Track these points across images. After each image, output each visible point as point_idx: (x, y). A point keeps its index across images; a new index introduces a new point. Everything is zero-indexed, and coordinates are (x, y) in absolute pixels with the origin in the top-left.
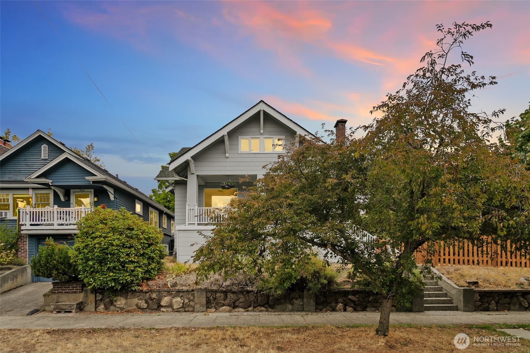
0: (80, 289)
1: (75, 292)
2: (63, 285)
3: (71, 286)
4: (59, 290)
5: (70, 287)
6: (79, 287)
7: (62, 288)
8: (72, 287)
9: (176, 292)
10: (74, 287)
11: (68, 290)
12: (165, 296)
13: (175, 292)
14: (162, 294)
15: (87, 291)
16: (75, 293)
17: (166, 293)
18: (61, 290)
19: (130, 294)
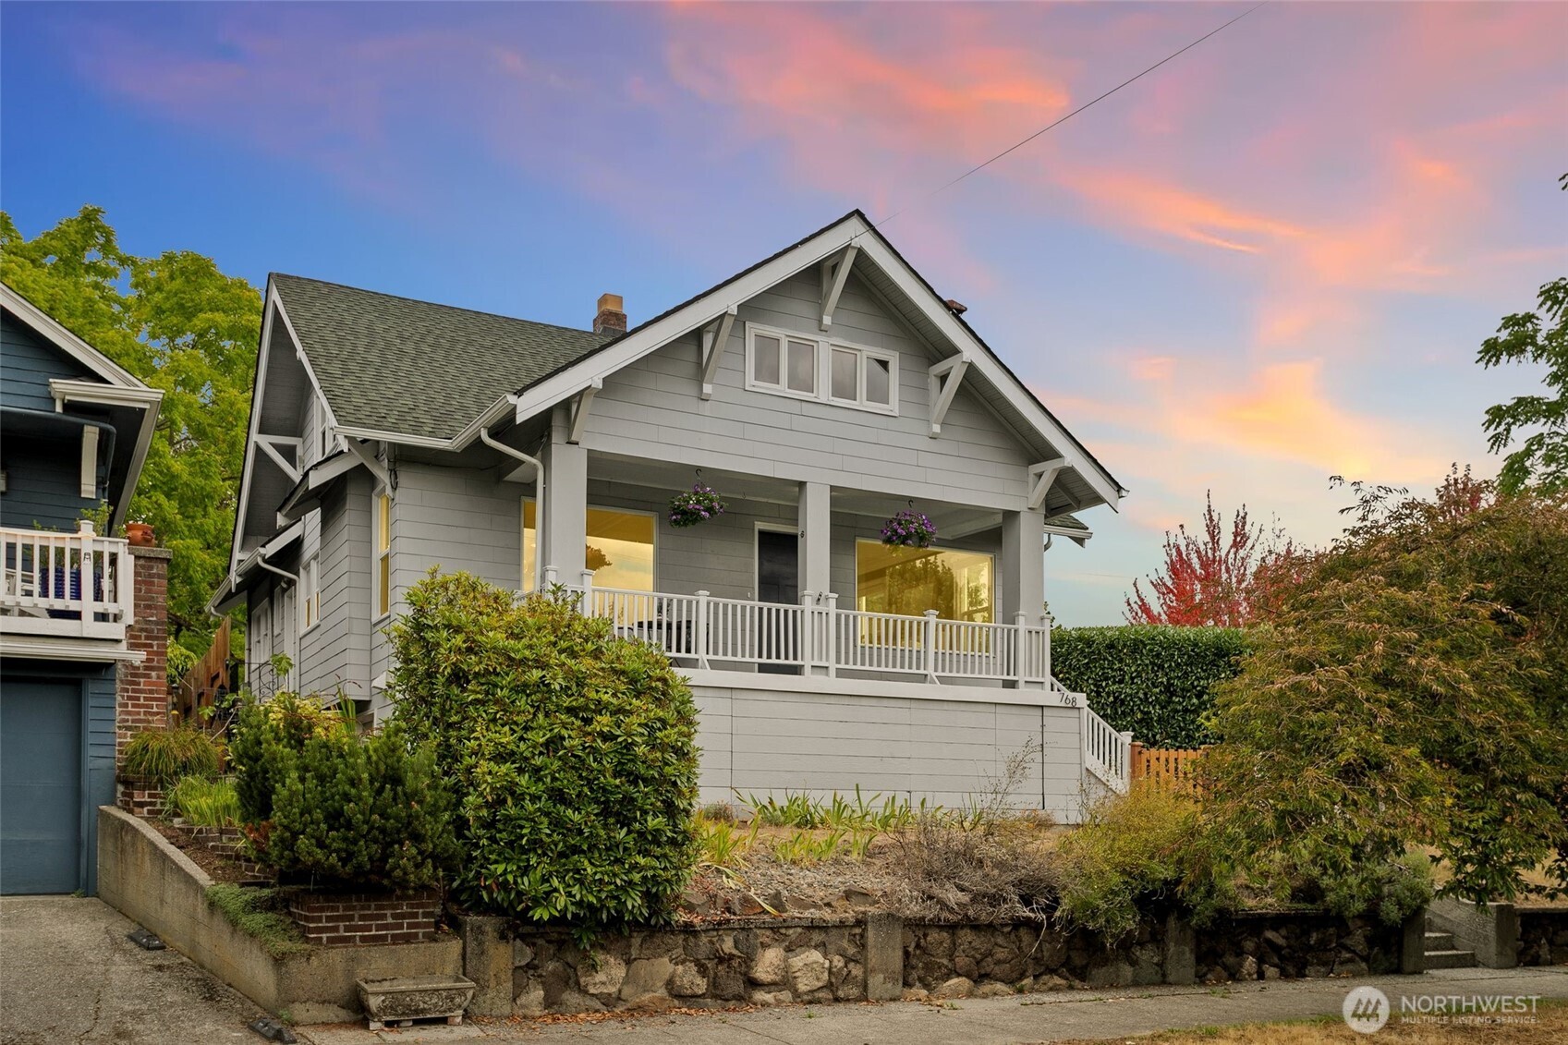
0: (426, 925)
1: (408, 939)
2: (354, 908)
3: (389, 912)
4: (336, 929)
5: (384, 917)
6: (426, 915)
7: (351, 918)
8: (394, 916)
9: (803, 927)
10: (403, 916)
11: (379, 928)
12: (764, 946)
13: (799, 930)
14: (756, 936)
15: (482, 933)
16: (408, 942)
17: (768, 933)
18: (347, 929)
19: (636, 941)
